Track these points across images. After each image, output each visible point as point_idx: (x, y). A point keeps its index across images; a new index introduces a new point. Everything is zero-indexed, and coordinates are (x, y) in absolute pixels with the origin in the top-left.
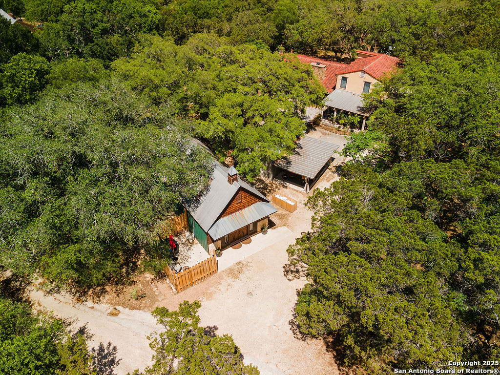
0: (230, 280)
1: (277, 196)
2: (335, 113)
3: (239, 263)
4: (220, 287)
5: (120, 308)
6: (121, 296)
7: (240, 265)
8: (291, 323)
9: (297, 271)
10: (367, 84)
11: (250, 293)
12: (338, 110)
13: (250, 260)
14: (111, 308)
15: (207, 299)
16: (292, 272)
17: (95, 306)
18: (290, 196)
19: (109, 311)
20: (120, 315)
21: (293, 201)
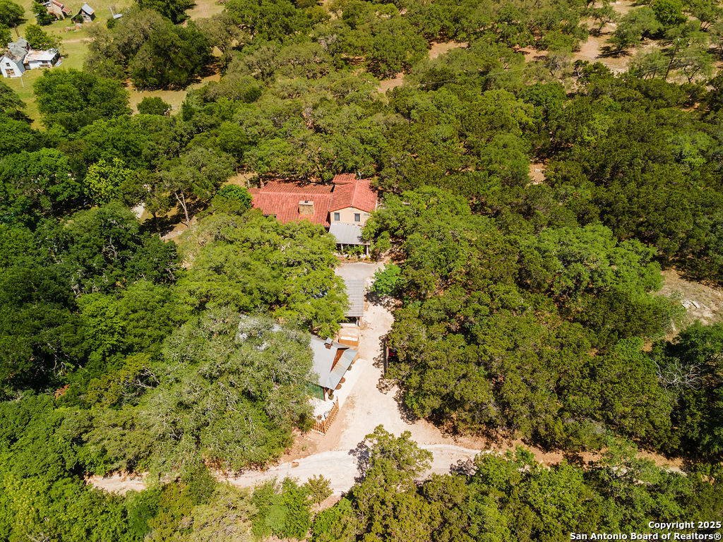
0: (351, 411)
1: (342, 338)
2: (342, 247)
3: (348, 398)
4: (348, 418)
5: (296, 461)
6: (291, 453)
7: (350, 399)
8: (402, 418)
9: (386, 386)
10: (358, 215)
11: (368, 413)
12: (344, 245)
13: (354, 392)
14: (291, 463)
15: (346, 429)
16: (383, 388)
17: (277, 467)
18: (349, 334)
19: (291, 465)
20: (300, 464)
21: (355, 337)
